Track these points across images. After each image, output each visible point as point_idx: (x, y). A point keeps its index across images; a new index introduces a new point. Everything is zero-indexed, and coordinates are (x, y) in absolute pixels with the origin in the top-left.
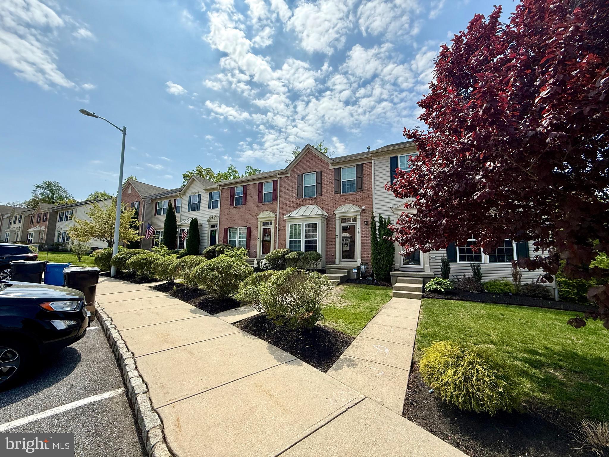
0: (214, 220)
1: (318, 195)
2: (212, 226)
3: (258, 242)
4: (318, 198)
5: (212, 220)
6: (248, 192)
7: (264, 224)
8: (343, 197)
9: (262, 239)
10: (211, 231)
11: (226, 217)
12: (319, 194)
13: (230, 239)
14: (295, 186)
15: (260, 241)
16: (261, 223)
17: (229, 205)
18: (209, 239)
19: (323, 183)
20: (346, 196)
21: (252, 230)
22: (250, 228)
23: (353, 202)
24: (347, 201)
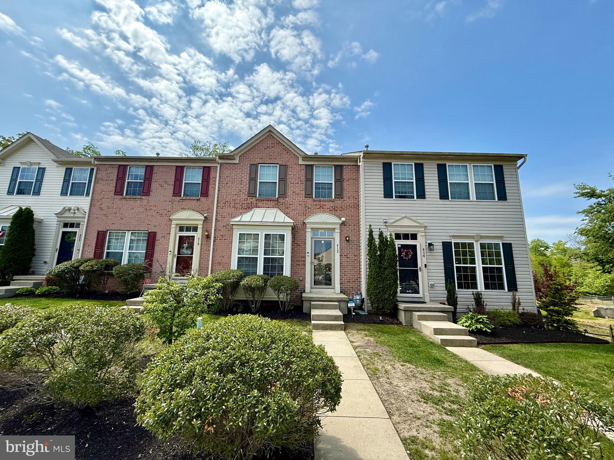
0: (72, 215)
1: (280, 196)
2: (66, 225)
3: (170, 257)
4: (281, 200)
5: (67, 214)
6: (155, 177)
7: (181, 229)
8: (317, 203)
9: (176, 253)
10: (64, 233)
11: (104, 212)
12: (283, 194)
13: (108, 249)
14: (246, 179)
15: (174, 256)
16: (176, 228)
17: (113, 193)
18: (58, 247)
19: (289, 181)
20: (320, 201)
21: (158, 237)
22: (155, 234)
23: (330, 211)
24: (322, 209)
